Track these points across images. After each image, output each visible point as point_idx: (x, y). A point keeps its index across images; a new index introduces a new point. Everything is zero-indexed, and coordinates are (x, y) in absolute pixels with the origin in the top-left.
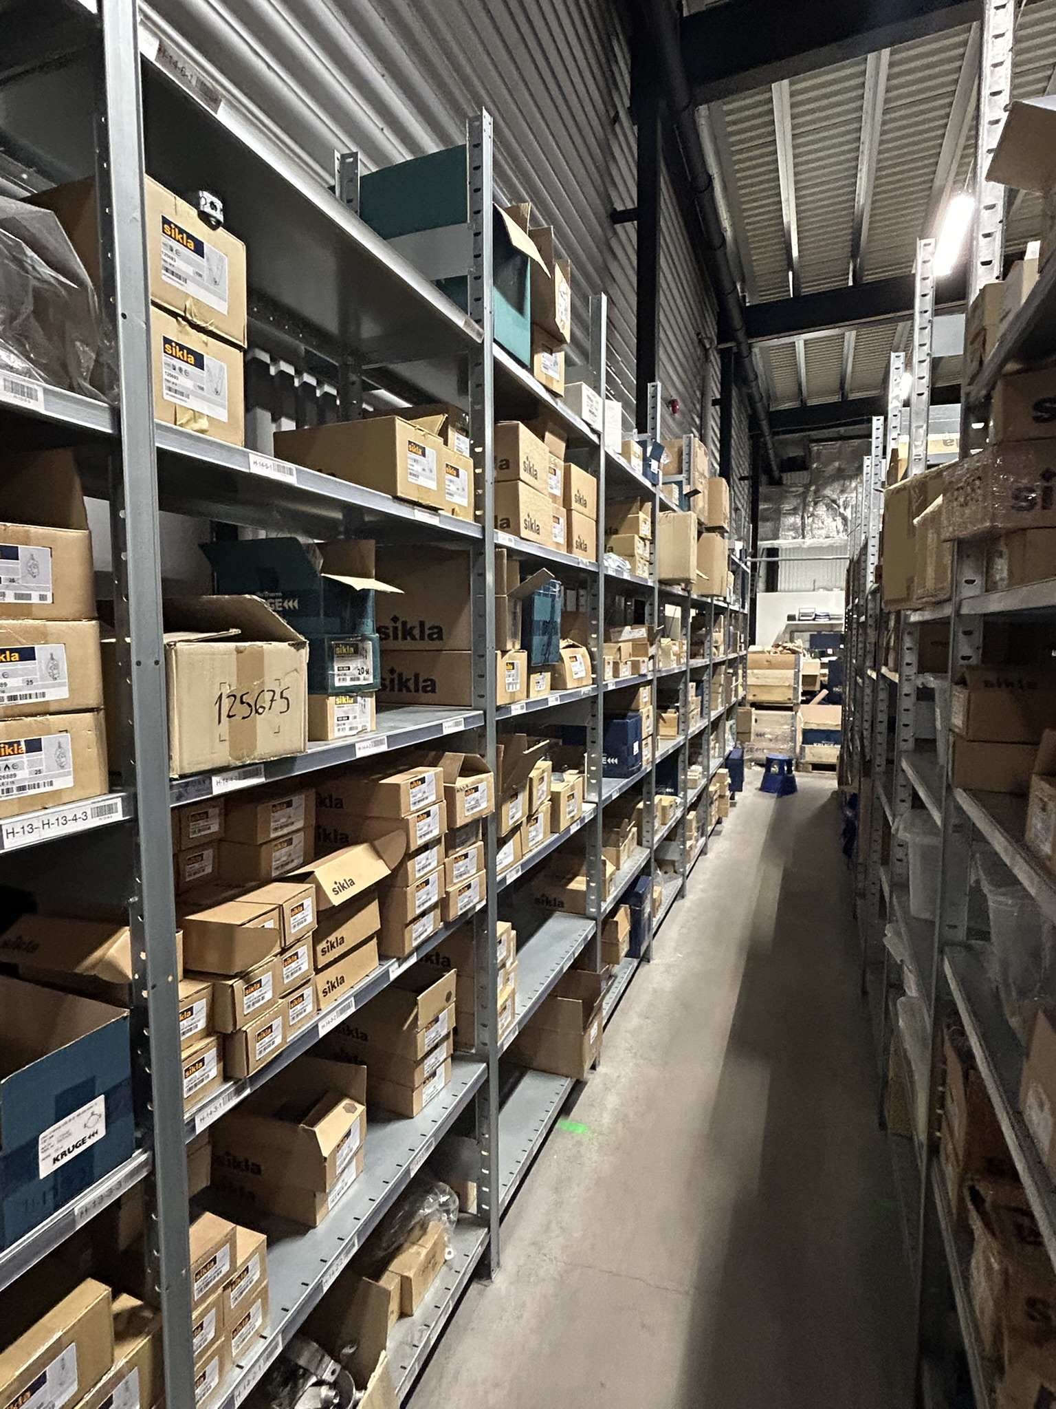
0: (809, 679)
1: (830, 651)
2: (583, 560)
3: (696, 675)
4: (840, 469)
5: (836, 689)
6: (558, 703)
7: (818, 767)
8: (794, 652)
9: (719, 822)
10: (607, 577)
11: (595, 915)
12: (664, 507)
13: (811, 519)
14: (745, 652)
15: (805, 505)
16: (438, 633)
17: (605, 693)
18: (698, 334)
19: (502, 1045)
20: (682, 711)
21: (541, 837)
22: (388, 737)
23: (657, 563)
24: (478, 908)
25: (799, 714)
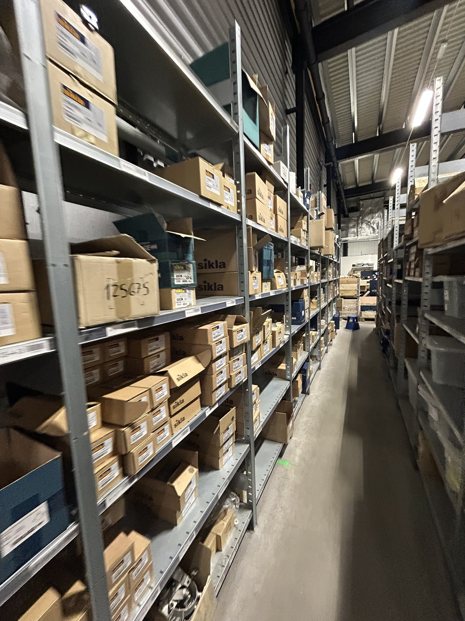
0: (363, 287)
1: (369, 277)
2: (282, 236)
3: (323, 285)
4: (371, 210)
5: (373, 291)
6: (274, 294)
7: (367, 320)
8: (357, 277)
9: (331, 341)
10: (291, 244)
11: (289, 379)
12: (311, 219)
13: (360, 229)
14: (338, 278)
15: (358, 224)
16: (224, 265)
17: (292, 291)
18: (318, 160)
19: (256, 435)
20: (318, 299)
21: (268, 349)
22: (201, 308)
23: (309, 240)
24: (244, 381)
25: (359, 300)
